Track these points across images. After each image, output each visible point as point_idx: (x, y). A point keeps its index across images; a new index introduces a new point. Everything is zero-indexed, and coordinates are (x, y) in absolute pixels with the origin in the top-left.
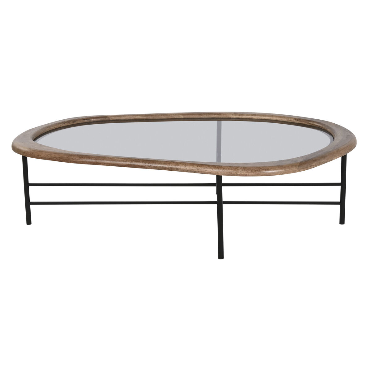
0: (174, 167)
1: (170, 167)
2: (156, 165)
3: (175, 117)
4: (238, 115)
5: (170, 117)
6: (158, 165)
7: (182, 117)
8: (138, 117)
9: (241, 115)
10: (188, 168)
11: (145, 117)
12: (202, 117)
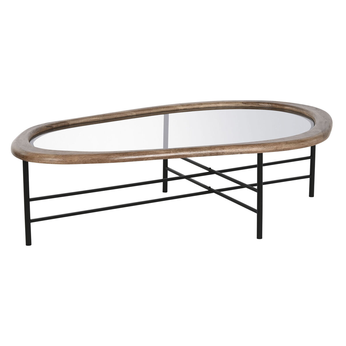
0: (219, 151)
1: (216, 151)
2: (202, 152)
3: (129, 115)
4: (185, 106)
5: (124, 115)
6: (204, 152)
7: (134, 114)
8: (94, 119)
9: (188, 106)
10: (234, 150)
11: (101, 118)
12: (152, 111)
